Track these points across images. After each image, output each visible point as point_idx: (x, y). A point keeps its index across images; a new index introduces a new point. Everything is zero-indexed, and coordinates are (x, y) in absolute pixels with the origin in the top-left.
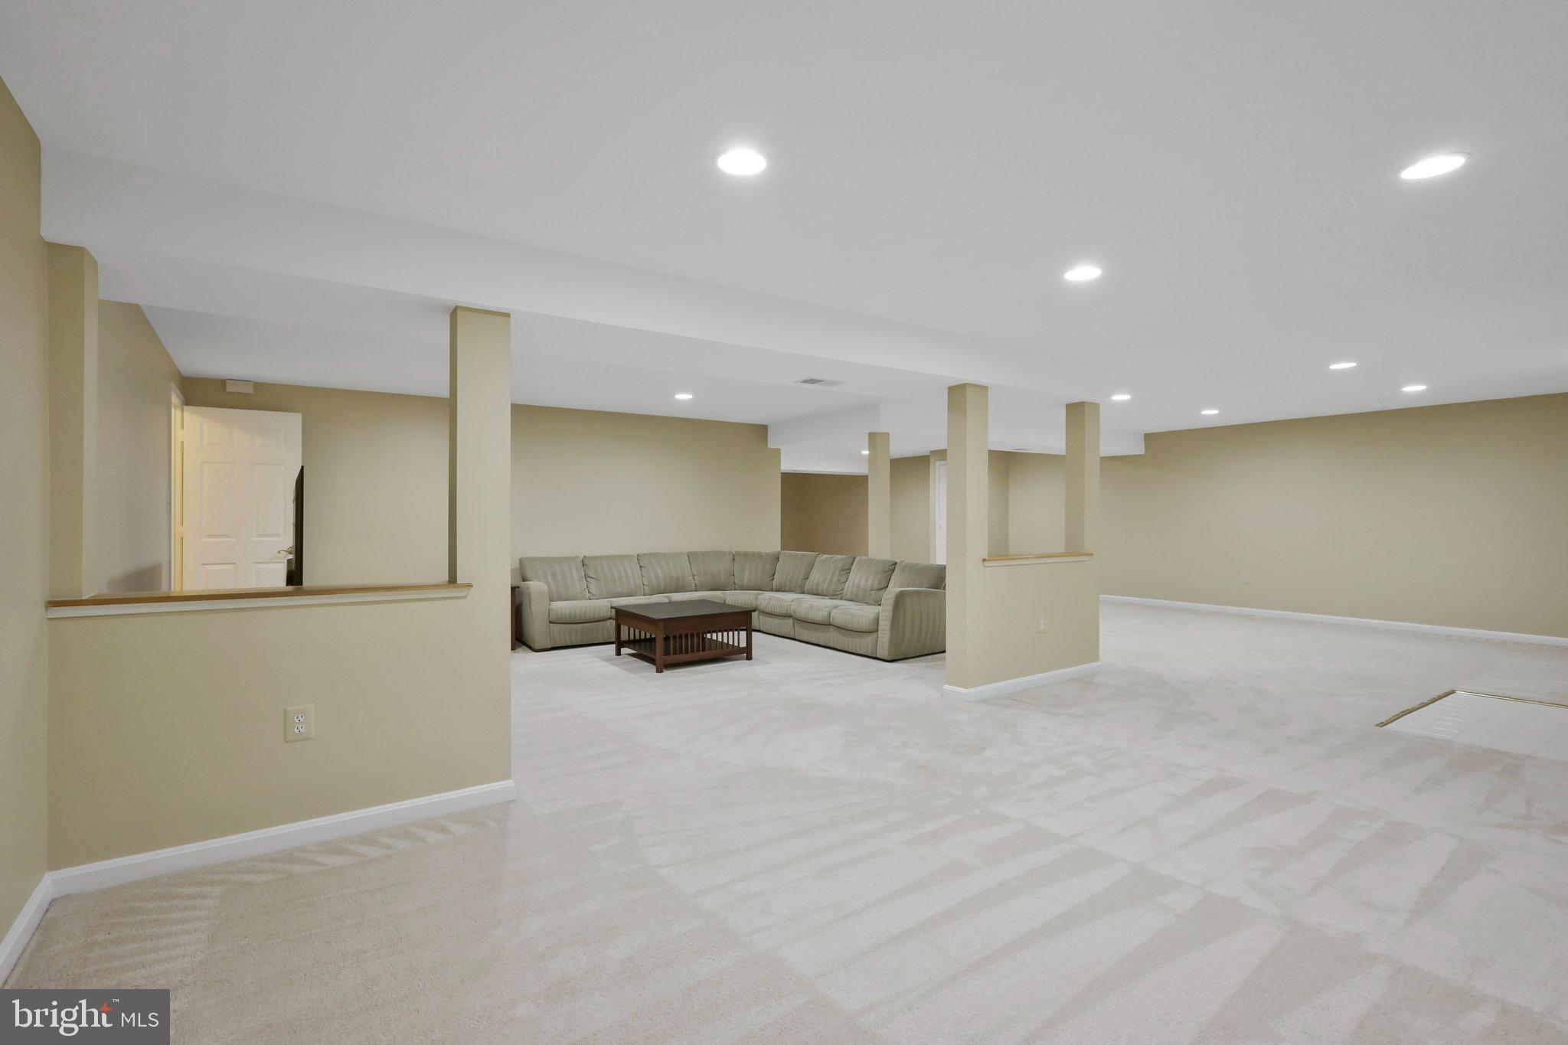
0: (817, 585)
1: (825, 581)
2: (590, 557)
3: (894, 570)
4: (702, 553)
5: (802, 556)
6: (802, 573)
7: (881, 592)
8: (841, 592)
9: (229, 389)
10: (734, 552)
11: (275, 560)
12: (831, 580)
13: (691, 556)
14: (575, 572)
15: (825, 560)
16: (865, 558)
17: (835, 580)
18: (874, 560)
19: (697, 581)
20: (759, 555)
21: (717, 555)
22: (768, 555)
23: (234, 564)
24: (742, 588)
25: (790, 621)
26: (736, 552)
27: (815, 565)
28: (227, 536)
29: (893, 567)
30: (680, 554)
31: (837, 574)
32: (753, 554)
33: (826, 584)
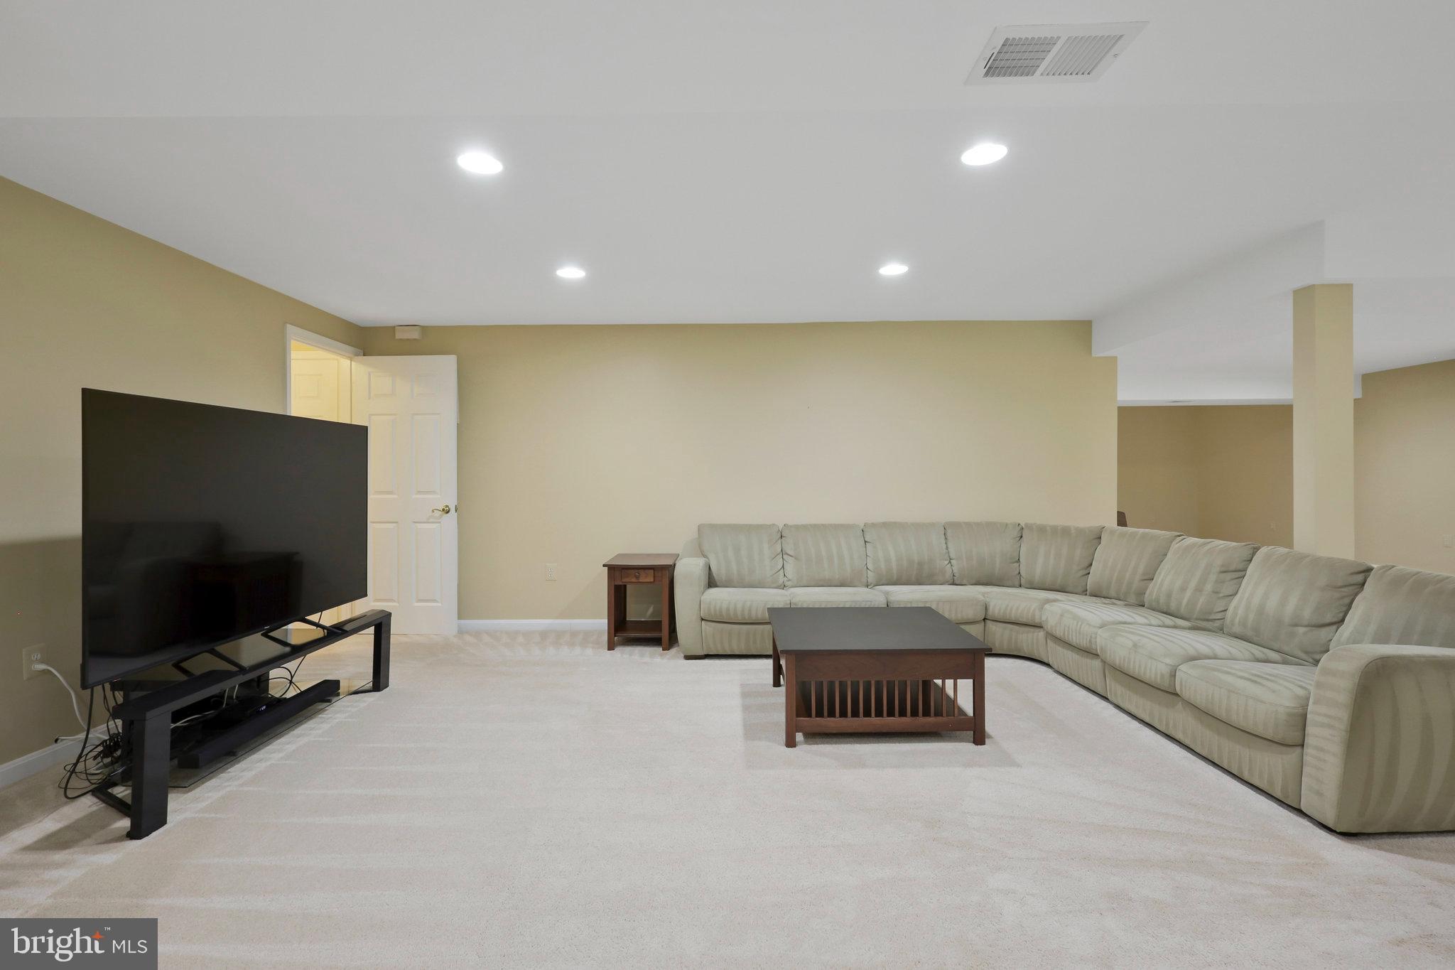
0: (1169, 596)
1: (1183, 589)
2: (791, 526)
3: (1363, 584)
4: (968, 524)
5: (1144, 536)
6: (1141, 569)
7: (1324, 633)
8: (1219, 616)
9: (398, 336)
10: (1023, 524)
11: (431, 520)
12: (1199, 590)
13: (947, 530)
14: (766, 546)
15: (1193, 545)
16: (1283, 550)
17: (1209, 587)
18: (1305, 557)
19: (955, 569)
20: (1065, 531)
21: (992, 528)
22: (1080, 531)
23: (397, 522)
24: (1032, 586)
25: (1097, 663)
26: (1026, 525)
27: (1169, 555)
28: (391, 493)
29: (1360, 578)
30: (932, 525)
31: (1213, 577)
32: (1055, 530)
33: (1188, 594)
